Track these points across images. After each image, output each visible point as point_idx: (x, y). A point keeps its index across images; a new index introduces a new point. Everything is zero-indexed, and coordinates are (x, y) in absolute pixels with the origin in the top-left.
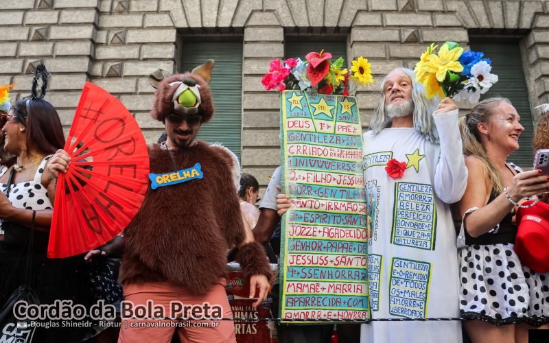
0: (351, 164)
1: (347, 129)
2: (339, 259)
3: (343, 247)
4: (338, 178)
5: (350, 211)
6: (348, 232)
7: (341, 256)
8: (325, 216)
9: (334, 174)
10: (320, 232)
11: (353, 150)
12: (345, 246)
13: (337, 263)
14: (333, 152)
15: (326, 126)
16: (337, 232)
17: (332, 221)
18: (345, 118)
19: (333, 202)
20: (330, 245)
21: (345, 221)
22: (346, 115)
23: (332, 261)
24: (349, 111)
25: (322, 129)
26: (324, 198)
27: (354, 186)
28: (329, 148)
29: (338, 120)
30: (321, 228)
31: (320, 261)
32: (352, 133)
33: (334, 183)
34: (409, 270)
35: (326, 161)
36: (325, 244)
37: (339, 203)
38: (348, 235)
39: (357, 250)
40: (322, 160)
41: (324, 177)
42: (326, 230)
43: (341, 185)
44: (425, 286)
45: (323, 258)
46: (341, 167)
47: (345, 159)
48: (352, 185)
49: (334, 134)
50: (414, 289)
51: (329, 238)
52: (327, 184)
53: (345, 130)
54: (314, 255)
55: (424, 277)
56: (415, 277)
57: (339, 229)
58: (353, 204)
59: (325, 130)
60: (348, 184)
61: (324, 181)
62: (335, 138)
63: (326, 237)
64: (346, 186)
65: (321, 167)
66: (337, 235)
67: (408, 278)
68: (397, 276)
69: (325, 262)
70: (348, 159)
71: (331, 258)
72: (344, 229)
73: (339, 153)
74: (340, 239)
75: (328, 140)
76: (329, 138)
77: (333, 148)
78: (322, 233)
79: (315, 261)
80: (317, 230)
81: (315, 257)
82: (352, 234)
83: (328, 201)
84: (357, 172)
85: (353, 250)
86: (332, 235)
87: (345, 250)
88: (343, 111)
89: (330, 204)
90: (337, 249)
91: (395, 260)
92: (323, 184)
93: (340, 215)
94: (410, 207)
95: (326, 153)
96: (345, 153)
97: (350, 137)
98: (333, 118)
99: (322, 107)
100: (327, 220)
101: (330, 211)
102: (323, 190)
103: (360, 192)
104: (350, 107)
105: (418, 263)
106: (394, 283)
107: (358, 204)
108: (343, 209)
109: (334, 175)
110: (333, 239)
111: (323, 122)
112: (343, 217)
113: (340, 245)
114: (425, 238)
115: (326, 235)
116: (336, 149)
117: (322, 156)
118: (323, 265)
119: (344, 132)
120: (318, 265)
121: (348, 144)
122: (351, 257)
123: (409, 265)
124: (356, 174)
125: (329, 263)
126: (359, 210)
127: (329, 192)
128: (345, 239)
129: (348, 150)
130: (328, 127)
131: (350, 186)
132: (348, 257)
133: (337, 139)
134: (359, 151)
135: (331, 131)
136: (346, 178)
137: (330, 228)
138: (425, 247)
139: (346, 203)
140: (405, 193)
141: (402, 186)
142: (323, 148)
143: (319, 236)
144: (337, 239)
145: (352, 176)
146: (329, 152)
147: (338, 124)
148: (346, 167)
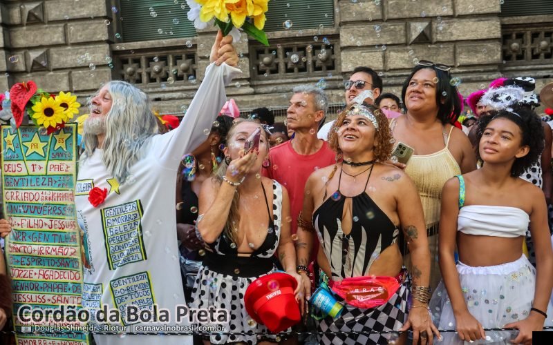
0: (63, 207)
1: (59, 168)
2: (56, 298)
3: (58, 287)
4: (49, 223)
5: (60, 255)
6: (62, 273)
7: (57, 296)
8: (39, 260)
9: (46, 219)
10: (35, 274)
11: (64, 192)
12: (60, 286)
13: (54, 301)
14: (44, 196)
15: (37, 167)
16: (51, 274)
17: (46, 263)
18: (59, 155)
19: (45, 247)
20: (45, 285)
21: (59, 264)
22: (60, 151)
23: (49, 300)
24: (63, 146)
25: (34, 171)
26: (37, 243)
27: (66, 230)
28: (40, 192)
29: (50, 158)
30: (37, 271)
31: (38, 300)
32: (64, 173)
33: (46, 228)
34: (129, 285)
35: (38, 206)
36: (41, 285)
37: (51, 247)
38: (62, 277)
39: (71, 290)
40: (34, 205)
41: (36, 222)
42: (42, 272)
43: (53, 229)
44: (149, 292)
45: (41, 297)
46: (52, 211)
47: (56, 202)
48: (63, 229)
49: (46, 175)
50: (140, 298)
51: (44, 280)
52: (39, 229)
53: (57, 170)
54: (33, 295)
55: (145, 285)
56: (137, 288)
57: (54, 271)
58: (65, 247)
59: (37, 172)
60: (60, 228)
61: (36, 226)
62: (47, 180)
63: (41, 278)
64: (58, 230)
65: (33, 212)
66: (51, 277)
67: (130, 291)
68: (120, 294)
69: (43, 301)
70: (59, 202)
71: (47, 297)
72: (59, 271)
73: (51, 195)
74: (54, 280)
75: (40, 183)
76: (41, 180)
77: (44, 191)
78: (37, 276)
79: (34, 300)
80: (33, 273)
81: (34, 296)
82: (66, 275)
83: (40, 246)
84: (67, 215)
85: (67, 290)
86: (46, 277)
87: (60, 290)
88: (58, 145)
89: (42, 249)
90: (52, 289)
91: (112, 283)
92: (36, 229)
93: (52, 259)
94: (119, 231)
95: (37, 198)
96: (56, 195)
97: (62, 177)
98: (45, 157)
99: (35, 145)
100: (42, 262)
101: (42, 255)
102: (36, 235)
103: (71, 236)
104: (64, 140)
105: (135, 276)
106: (119, 301)
107: (69, 247)
108: (54, 253)
109: (46, 221)
110: (48, 280)
111: (35, 162)
112: (56, 260)
113: (55, 286)
114: (135, 251)
115: (41, 276)
116: (48, 192)
117: (34, 201)
118: (42, 303)
119: (57, 172)
120: (38, 303)
121: (59, 185)
122: (67, 297)
123: (128, 281)
124: (66, 217)
125: (47, 301)
126: (69, 253)
127: (42, 236)
128: (59, 280)
129: (59, 192)
130: (40, 168)
131: (61, 230)
132: (63, 297)
133: (49, 180)
134: (70, 192)
135: (43, 172)
136: (57, 223)
137: (45, 270)
138: (137, 260)
139: (58, 247)
140: (111, 218)
141: (108, 212)
142: (34, 192)
143: (35, 278)
144: (51, 280)
145: (62, 220)
146: (41, 195)
147: (50, 163)
148: (57, 211)
